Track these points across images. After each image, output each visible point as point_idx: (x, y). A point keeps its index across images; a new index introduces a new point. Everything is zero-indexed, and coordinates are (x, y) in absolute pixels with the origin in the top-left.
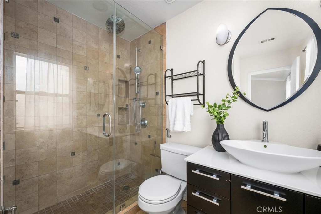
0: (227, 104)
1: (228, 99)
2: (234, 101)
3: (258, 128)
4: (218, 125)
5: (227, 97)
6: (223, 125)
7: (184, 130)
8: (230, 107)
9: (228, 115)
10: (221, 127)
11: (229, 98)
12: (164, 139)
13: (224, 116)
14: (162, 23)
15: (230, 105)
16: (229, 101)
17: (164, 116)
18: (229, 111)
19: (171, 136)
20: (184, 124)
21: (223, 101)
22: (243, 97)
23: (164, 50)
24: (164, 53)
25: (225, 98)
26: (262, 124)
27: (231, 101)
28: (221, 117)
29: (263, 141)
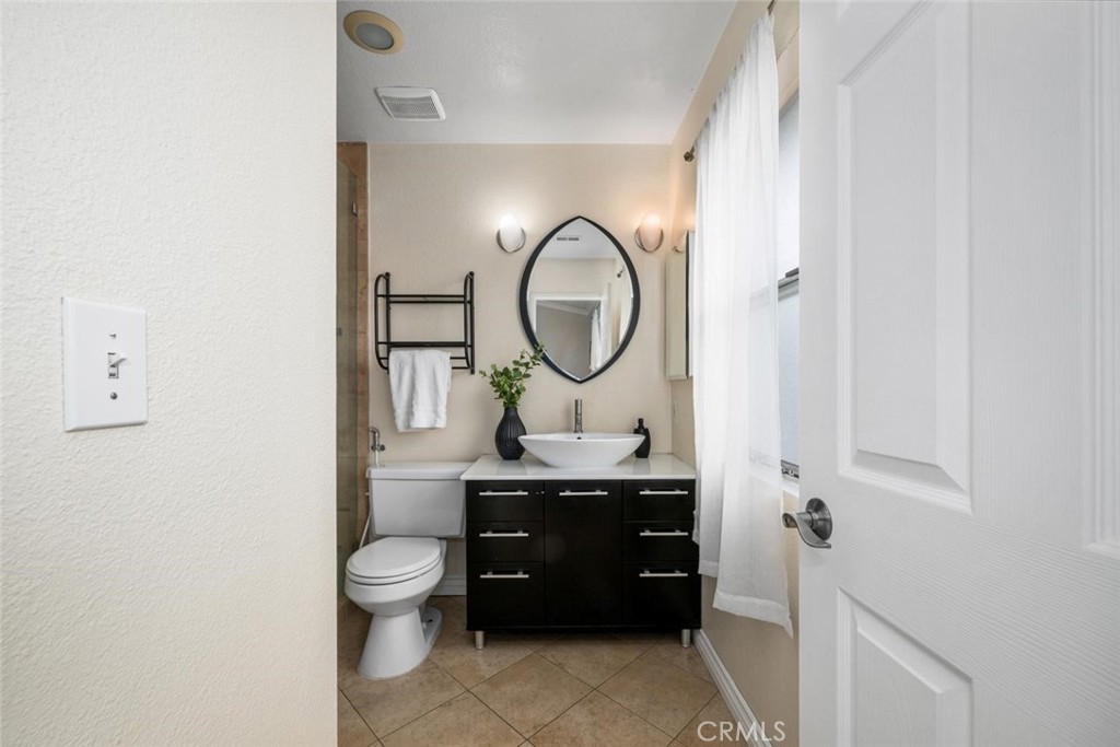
0: (523, 370)
1: (524, 361)
2: (534, 364)
3: (567, 412)
4: (507, 410)
5: (522, 357)
6: (516, 409)
7: (438, 426)
8: (528, 376)
9: (524, 389)
10: (512, 413)
11: (527, 359)
12: (362, 458)
13: (518, 392)
14: (354, 141)
15: (529, 372)
16: (527, 365)
17: (360, 397)
18: (526, 383)
19: (383, 448)
20: (436, 412)
21: (516, 362)
22: (545, 359)
23: (359, 217)
24: (360, 224)
25: (518, 359)
26: (574, 403)
27: (531, 365)
28: (512, 394)
29: (576, 431)
